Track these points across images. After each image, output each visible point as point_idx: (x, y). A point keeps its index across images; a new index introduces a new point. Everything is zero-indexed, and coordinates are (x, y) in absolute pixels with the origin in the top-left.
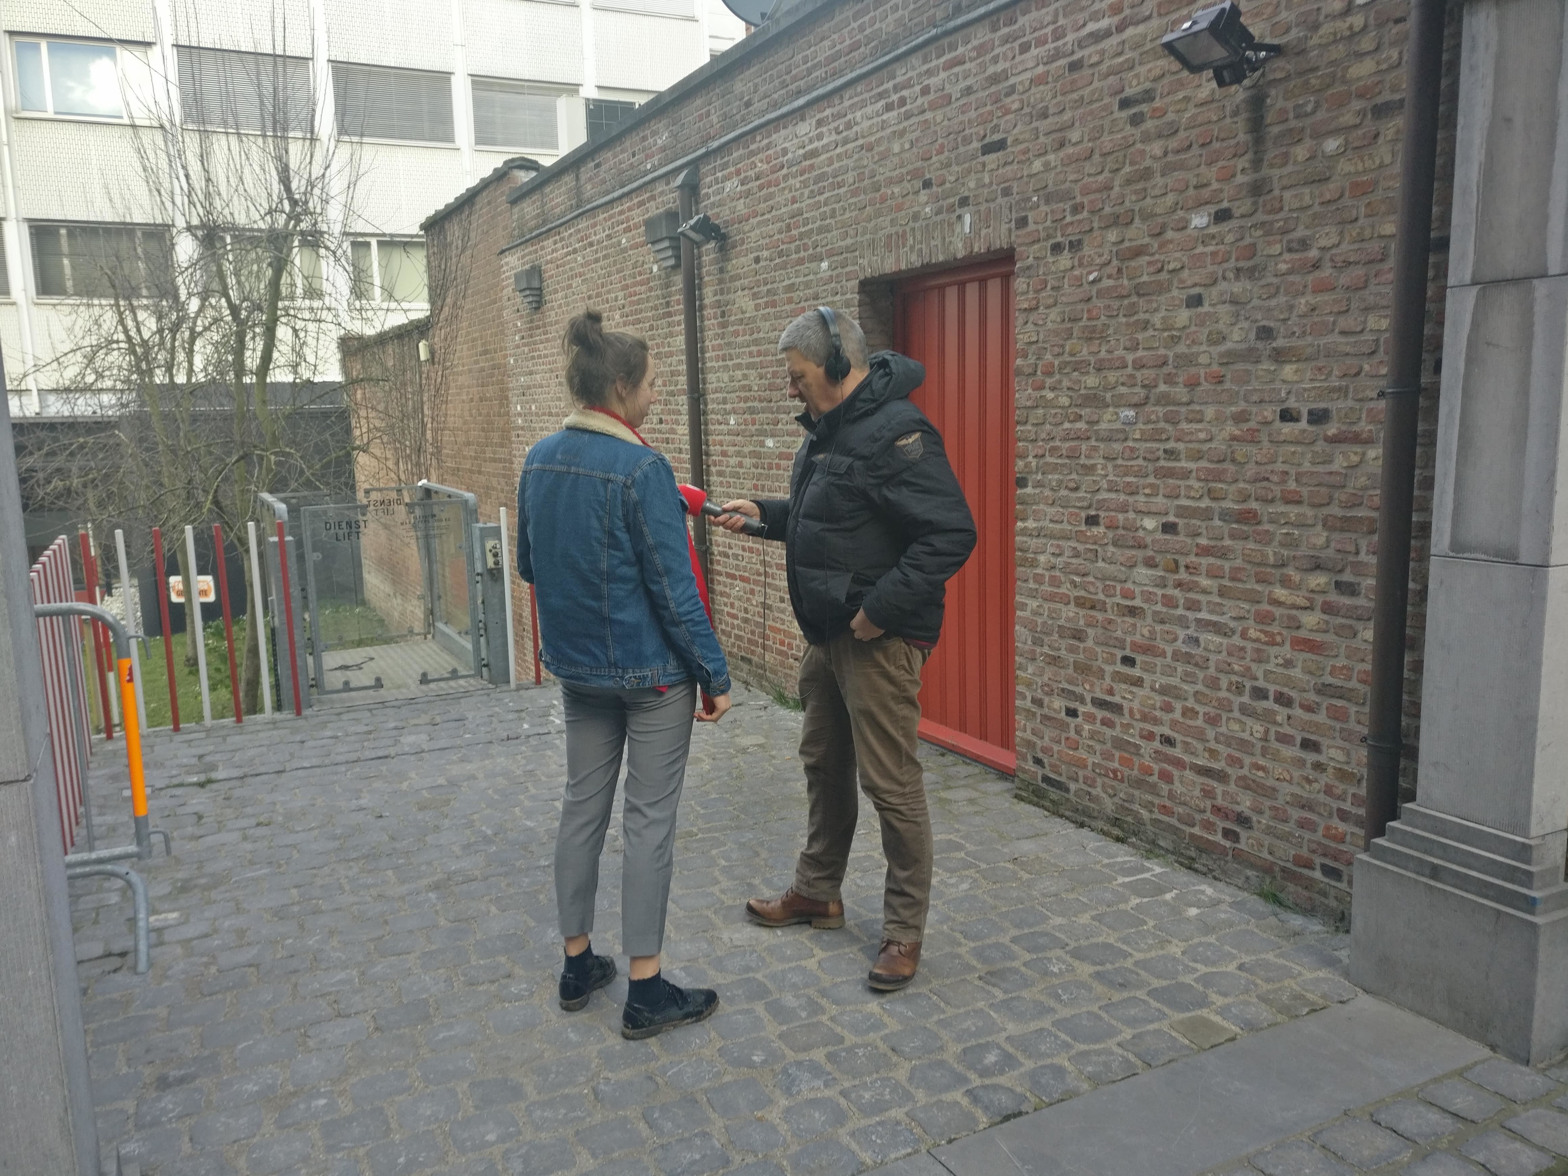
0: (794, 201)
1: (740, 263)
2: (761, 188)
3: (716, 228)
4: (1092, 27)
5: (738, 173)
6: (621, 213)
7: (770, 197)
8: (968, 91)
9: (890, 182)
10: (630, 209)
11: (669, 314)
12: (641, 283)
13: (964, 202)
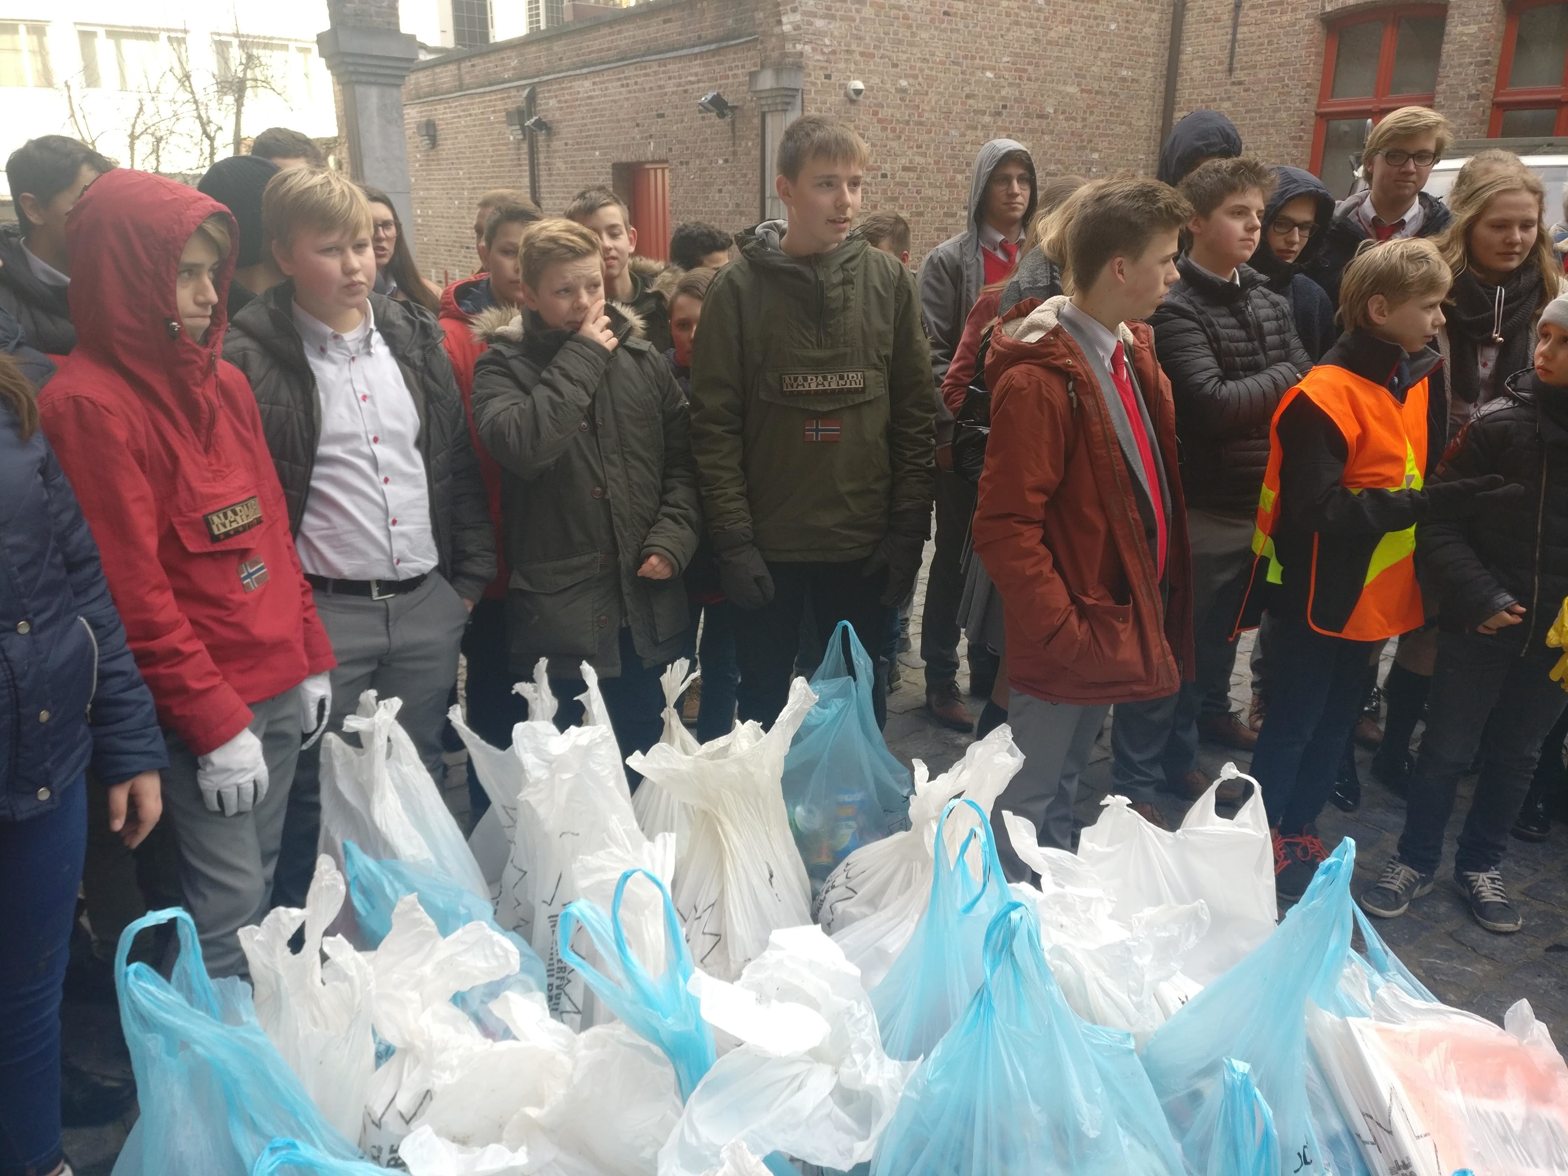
0: (583, 118)
1: (557, 144)
2: (568, 107)
3: (545, 124)
4: (690, 78)
5: (556, 96)
6: (490, 101)
7: (572, 113)
8: (651, 89)
9: (624, 120)
10: (496, 100)
11: (520, 165)
12: (504, 145)
13: (651, 136)
